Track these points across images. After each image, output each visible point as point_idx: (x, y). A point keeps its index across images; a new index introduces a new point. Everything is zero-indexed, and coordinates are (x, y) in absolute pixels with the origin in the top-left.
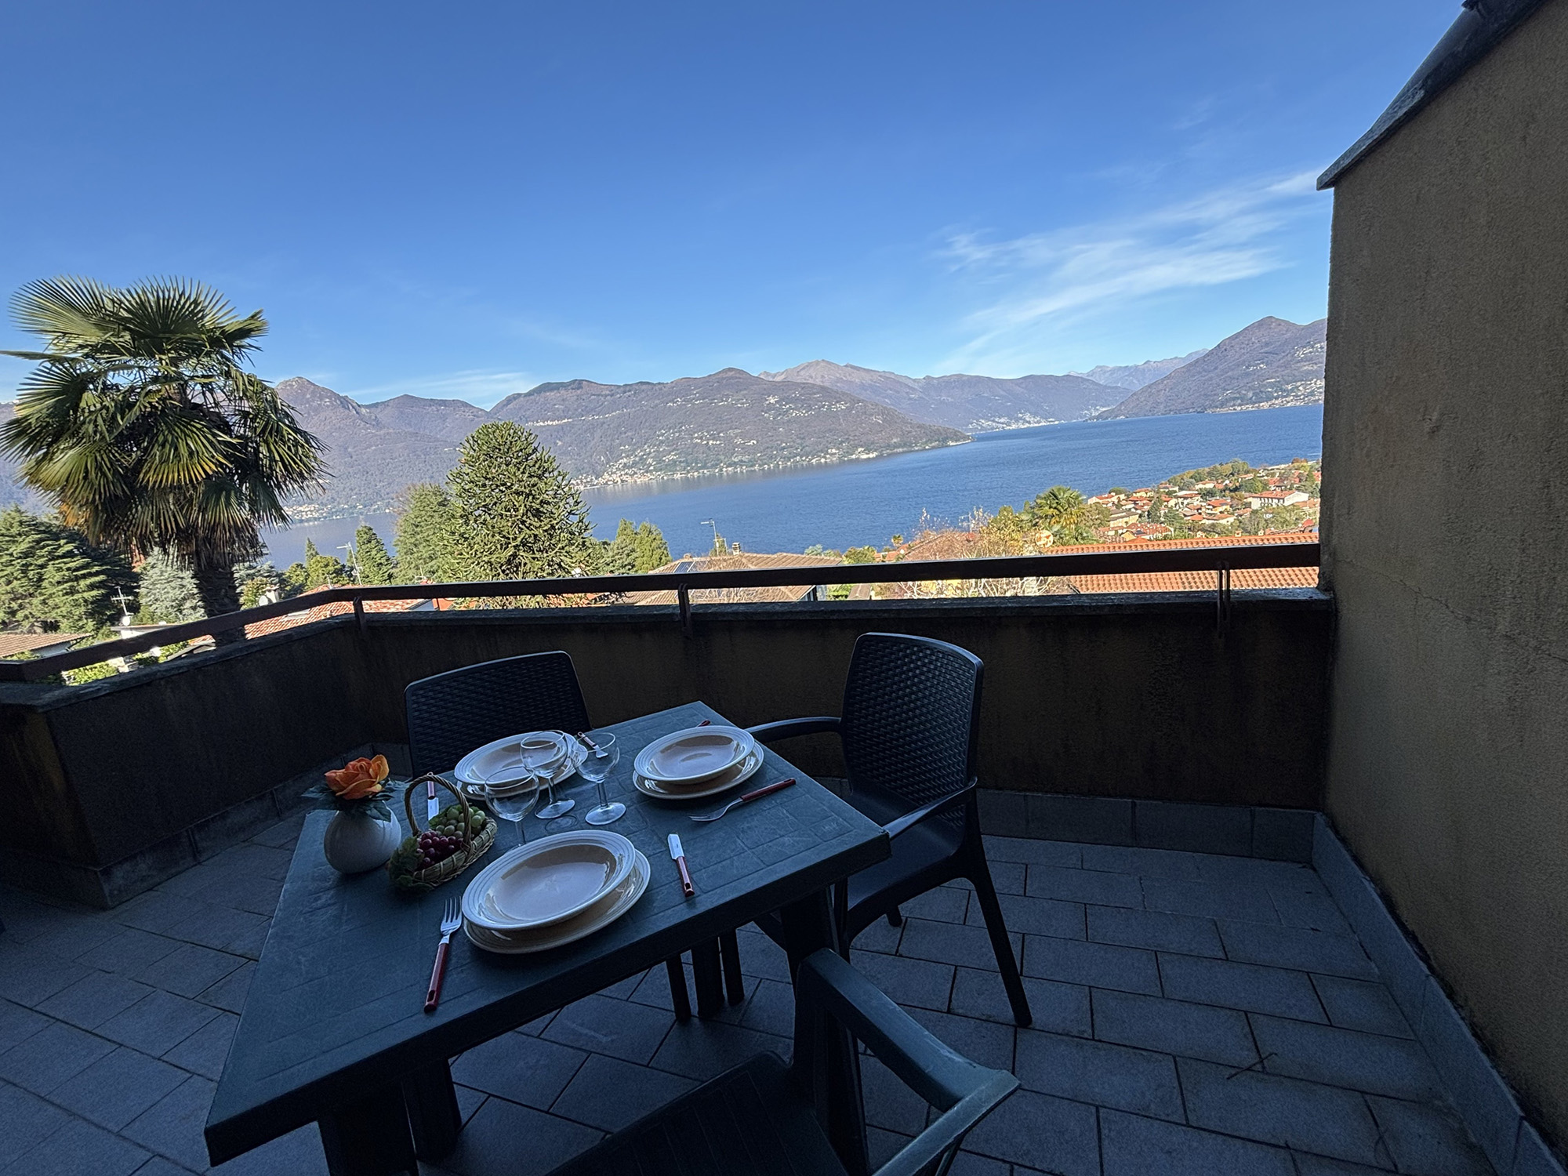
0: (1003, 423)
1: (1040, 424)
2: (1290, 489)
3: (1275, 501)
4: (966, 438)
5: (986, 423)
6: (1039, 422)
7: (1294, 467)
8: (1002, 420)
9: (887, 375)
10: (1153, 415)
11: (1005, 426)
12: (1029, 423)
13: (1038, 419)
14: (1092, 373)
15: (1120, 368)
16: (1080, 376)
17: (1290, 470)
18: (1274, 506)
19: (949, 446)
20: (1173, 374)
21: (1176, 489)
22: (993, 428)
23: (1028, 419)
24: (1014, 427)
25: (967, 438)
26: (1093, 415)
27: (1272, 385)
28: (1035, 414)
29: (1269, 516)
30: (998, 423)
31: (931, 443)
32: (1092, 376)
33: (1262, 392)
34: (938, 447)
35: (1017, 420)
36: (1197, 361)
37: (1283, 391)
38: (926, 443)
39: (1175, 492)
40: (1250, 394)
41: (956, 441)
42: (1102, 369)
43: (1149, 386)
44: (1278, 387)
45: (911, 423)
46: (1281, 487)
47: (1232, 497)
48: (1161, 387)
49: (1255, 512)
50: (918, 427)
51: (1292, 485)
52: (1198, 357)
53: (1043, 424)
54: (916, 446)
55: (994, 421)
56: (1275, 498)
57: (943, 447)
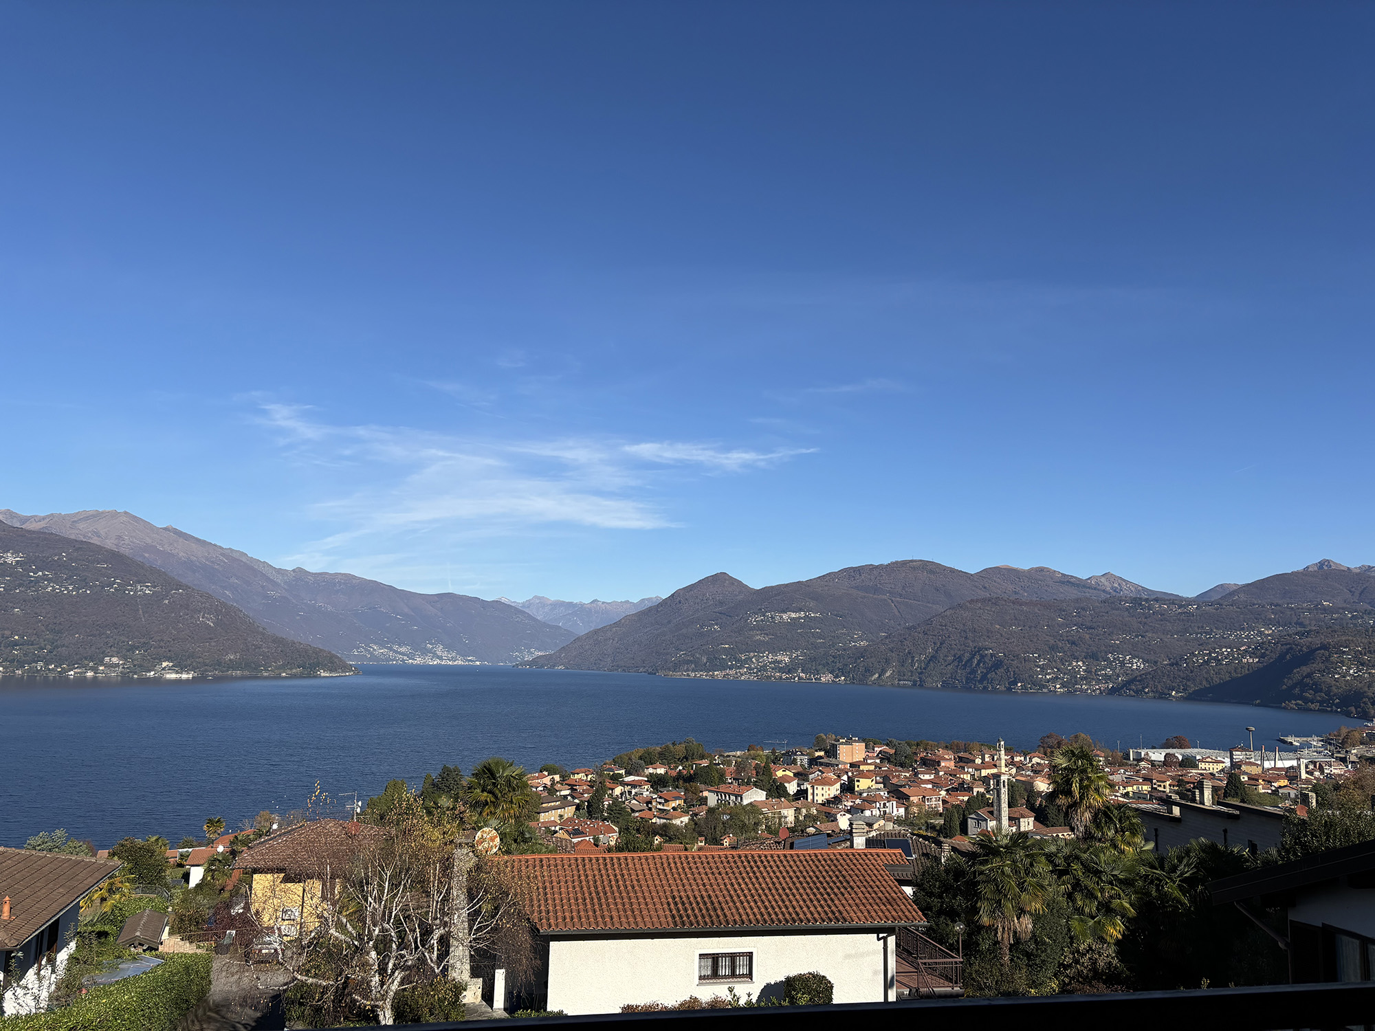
0: (403, 654)
1: (456, 663)
2: (748, 783)
3: (733, 798)
4: (346, 668)
5: (379, 651)
6: (453, 659)
7: (750, 755)
8: (403, 649)
9: (234, 555)
10: (598, 669)
11: (405, 658)
12: (441, 658)
13: (454, 654)
14: (529, 604)
15: (562, 604)
16: (513, 605)
17: (747, 758)
18: (732, 804)
19: (320, 677)
20: (623, 621)
21: (623, 772)
22: (388, 659)
23: (439, 653)
24: (418, 661)
25: (349, 668)
26: (526, 659)
27: (725, 651)
28: (449, 648)
29: (726, 817)
30: (396, 652)
31: (291, 669)
32: (529, 607)
33: (716, 658)
34: (301, 677)
35: (425, 652)
36: (650, 609)
37: (738, 660)
38: (283, 667)
39: (621, 776)
40: (704, 660)
41: (331, 671)
42: (541, 602)
43: (596, 632)
44: (732, 654)
45: (263, 634)
46: (737, 779)
47: (686, 790)
48: (609, 634)
49: (711, 811)
50: (274, 641)
51: (749, 779)
52: (650, 605)
53: (460, 663)
54: (266, 670)
55: (391, 649)
56: (733, 795)
57: (309, 677)
